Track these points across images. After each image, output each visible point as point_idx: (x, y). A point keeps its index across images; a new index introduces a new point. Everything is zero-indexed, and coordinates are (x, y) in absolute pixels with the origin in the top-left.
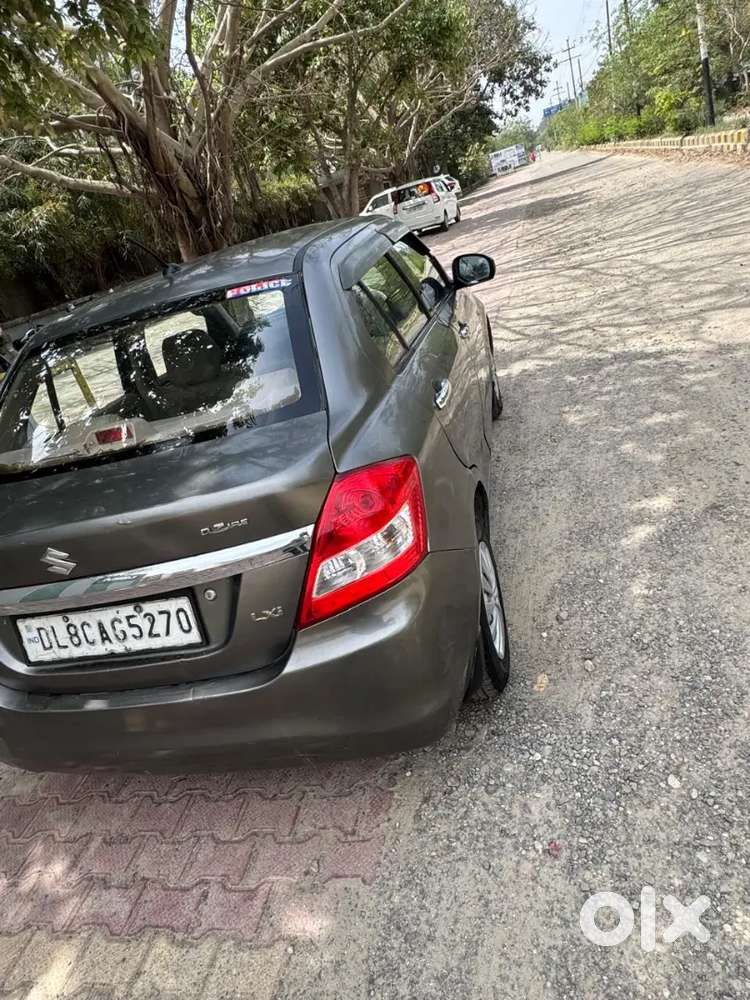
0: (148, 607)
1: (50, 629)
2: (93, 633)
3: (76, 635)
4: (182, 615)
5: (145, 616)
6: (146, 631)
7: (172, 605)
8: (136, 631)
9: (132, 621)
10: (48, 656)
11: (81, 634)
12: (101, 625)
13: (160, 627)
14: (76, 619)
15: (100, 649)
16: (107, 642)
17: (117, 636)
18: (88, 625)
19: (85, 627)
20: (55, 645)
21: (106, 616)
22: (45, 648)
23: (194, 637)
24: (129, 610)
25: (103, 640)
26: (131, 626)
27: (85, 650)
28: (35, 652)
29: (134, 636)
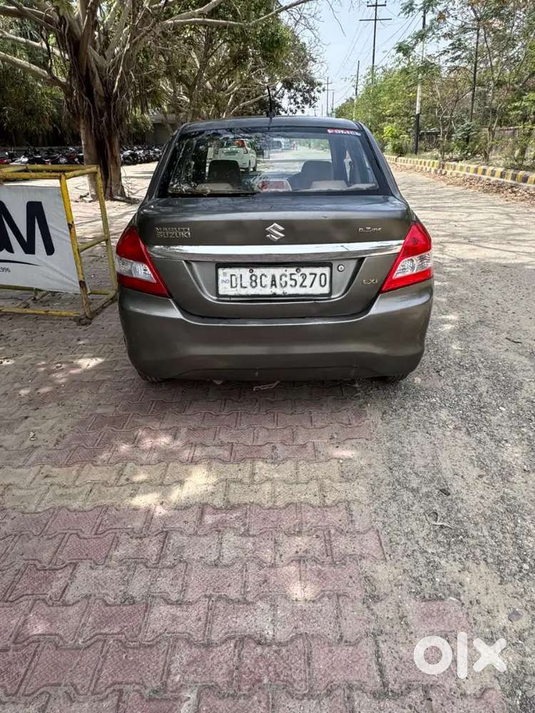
0: (304, 270)
1: (239, 276)
2: (267, 281)
3: (255, 281)
4: (323, 277)
5: (301, 274)
6: (298, 284)
7: (318, 271)
8: (293, 283)
9: (293, 277)
10: (232, 292)
11: (258, 281)
12: (274, 277)
13: (307, 282)
14: (258, 272)
15: (268, 291)
16: (274, 287)
17: (281, 284)
18: (266, 276)
19: (263, 277)
20: (239, 286)
21: (278, 272)
22: (232, 287)
23: (326, 290)
24: (293, 270)
25: (272, 285)
26: (291, 279)
27: (258, 291)
28: (224, 289)
29: (291, 286)
